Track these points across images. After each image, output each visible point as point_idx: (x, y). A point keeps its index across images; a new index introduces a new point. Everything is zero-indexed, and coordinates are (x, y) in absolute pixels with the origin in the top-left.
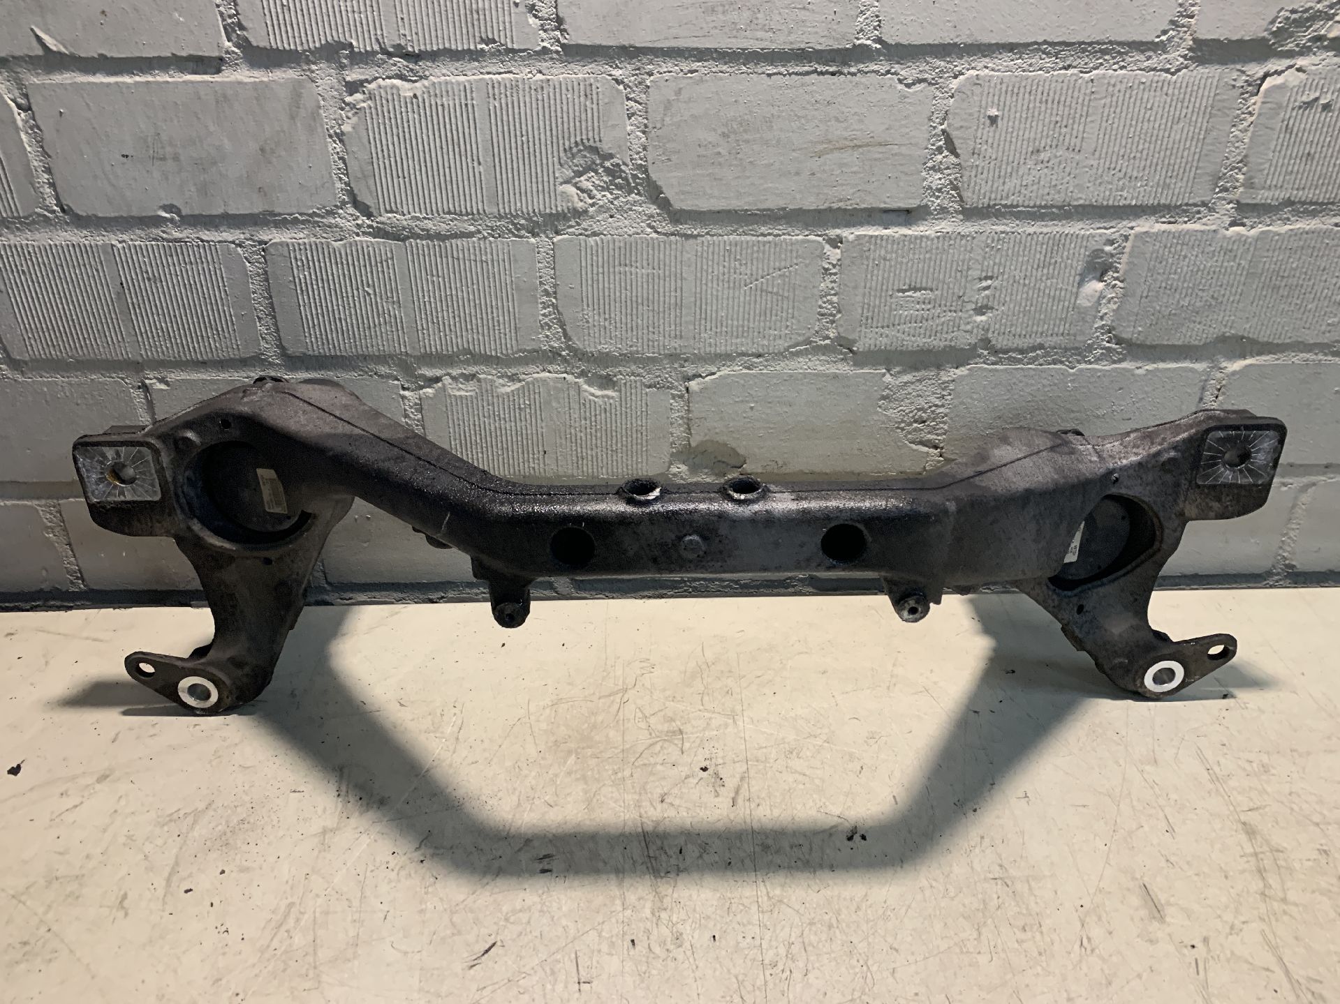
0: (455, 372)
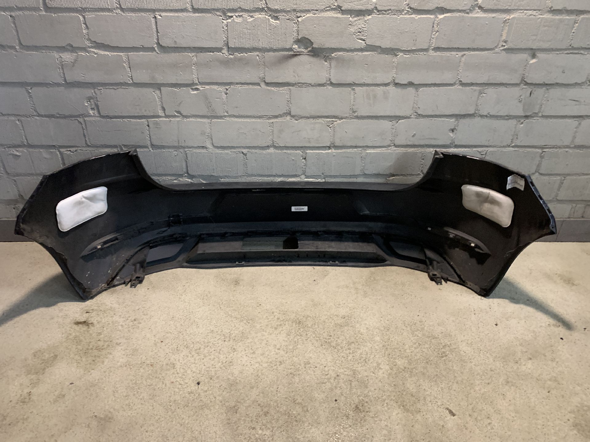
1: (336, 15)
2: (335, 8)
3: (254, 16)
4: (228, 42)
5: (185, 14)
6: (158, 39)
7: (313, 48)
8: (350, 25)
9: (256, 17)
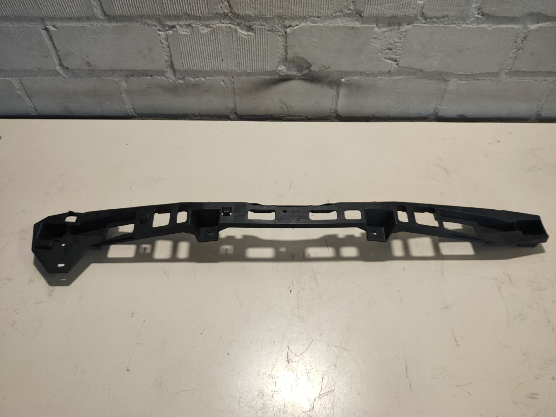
0: (181, 23)
1: (352, 24)
2: (349, 13)
3: (211, 25)
4: (172, 63)
5: (95, 24)
6: (60, 59)
7: (310, 71)
8: (375, 38)
9: (214, 26)
